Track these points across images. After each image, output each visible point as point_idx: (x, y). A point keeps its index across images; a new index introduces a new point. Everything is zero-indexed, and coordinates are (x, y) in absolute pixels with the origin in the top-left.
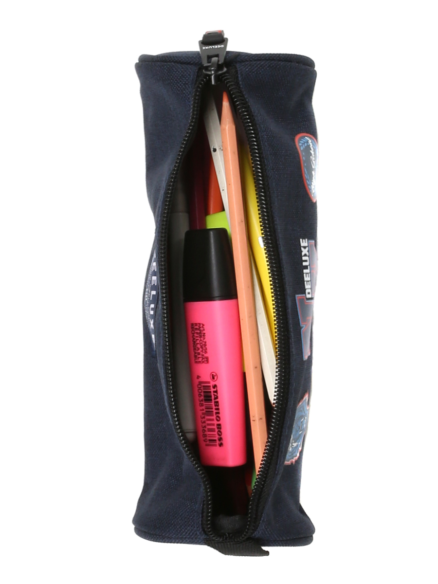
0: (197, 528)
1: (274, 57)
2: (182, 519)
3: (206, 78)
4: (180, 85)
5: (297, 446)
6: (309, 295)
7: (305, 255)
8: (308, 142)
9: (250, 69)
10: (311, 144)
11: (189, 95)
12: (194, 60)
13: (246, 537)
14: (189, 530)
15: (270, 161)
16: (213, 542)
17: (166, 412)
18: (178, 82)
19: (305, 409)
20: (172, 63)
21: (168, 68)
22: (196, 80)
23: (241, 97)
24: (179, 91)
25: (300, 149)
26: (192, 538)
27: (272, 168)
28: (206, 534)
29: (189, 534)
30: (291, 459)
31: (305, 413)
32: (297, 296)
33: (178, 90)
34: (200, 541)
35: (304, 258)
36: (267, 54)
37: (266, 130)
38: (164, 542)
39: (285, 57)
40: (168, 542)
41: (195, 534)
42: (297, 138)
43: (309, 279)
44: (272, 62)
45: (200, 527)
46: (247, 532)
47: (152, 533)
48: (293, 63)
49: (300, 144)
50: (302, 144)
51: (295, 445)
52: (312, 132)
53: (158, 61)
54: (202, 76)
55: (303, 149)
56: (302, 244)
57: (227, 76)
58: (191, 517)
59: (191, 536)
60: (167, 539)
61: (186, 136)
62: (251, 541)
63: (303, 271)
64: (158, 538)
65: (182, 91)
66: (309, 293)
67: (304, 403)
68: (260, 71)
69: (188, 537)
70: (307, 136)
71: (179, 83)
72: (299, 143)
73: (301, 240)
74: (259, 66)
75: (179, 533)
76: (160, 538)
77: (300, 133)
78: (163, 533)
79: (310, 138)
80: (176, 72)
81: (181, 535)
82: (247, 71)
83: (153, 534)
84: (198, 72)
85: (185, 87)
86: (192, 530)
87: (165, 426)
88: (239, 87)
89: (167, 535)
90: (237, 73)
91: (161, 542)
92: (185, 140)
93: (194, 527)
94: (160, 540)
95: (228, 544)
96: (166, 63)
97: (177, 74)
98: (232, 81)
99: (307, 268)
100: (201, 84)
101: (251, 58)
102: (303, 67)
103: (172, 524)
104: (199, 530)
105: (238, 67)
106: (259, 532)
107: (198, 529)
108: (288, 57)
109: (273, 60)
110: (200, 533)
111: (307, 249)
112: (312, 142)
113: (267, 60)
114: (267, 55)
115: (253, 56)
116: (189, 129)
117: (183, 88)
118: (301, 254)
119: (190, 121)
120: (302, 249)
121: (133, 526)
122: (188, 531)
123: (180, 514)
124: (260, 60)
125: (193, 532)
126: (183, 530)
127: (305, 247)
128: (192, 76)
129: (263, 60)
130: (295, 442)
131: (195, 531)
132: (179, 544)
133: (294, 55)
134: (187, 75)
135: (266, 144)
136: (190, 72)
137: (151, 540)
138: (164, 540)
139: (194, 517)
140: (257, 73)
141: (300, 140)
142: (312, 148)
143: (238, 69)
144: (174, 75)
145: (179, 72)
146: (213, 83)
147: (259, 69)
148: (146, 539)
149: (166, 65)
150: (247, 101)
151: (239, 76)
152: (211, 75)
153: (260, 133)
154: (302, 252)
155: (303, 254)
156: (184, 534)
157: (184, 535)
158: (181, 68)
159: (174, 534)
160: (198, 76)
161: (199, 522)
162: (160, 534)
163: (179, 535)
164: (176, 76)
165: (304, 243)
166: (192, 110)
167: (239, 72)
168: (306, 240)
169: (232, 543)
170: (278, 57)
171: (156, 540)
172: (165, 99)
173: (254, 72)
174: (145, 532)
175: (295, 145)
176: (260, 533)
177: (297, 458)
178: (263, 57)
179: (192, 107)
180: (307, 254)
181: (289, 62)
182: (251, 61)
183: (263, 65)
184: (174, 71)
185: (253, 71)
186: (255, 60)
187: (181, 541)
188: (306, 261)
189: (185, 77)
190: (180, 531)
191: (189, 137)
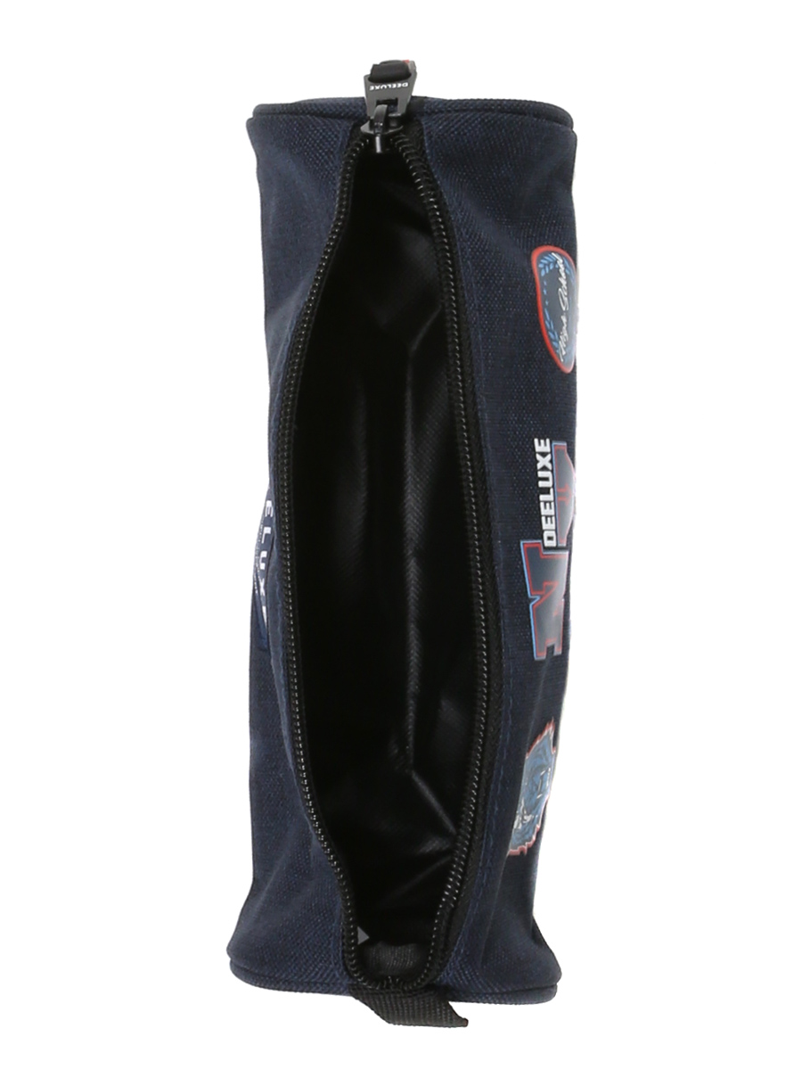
0: (335, 964)
1: (493, 105)
2: (308, 947)
3: (365, 142)
4: (320, 154)
5: (533, 820)
6: (550, 542)
7: (545, 468)
8: (556, 262)
9: (446, 126)
10: (561, 266)
11: (334, 172)
12: (347, 110)
13: (424, 984)
14: (322, 967)
15: (475, 296)
16: (364, 992)
17: (284, 750)
18: (316, 149)
19: (548, 753)
20: (308, 116)
21: (300, 125)
22: (348, 145)
23: (428, 176)
24: (318, 165)
25: (540, 274)
26: (328, 985)
27: (477, 307)
28: (351, 977)
29: (322, 975)
30: (520, 844)
31: (547, 760)
32: (522, 542)
33: (315, 163)
34: (342, 989)
35: (541, 474)
36: (478, 100)
37: (470, 237)
38: (279, 989)
39: (512, 105)
40: (284, 990)
41: (331, 975)
42: (535, 255)
43: (552, 512)
44: (487, 114)
45: (341, 963)
46: (426, 975)
47: (257, 971)
48: (526, 117)
49: (541, 266)
50: (545, 265)
51: (528, 818)
52: (567, 243)
53: (284, 113)
54: (358, 138)
55: (546, 274)
56: (538, 449)
57: (403, 138)
58: (325, 945)
59: (326, 979)
60: (284, 983)
61: (328, 246)
62: (432, 993)
63: (538, 496)
64: (267, 981)
65: (322, 164)
66: (550, 538)
67: (546, 741)
68: (466, 131)
69: (321, 980)
70: (555, 253)
71: (317, 151)
72: (539, 262)
73: (536, 441)
74: (462, 121)
75: (304, 973)
76: (272, 982)
77: (542, 245)
78: (275, 973)
79: (561, 255)
80: (313, 131)
81: (307, 977)
82: (440, 130)
83: (258, 975)
84: (352, 132)
85: (329, 157)
86: (327, 969)
87: (281, 775)
88: (426, 159)
89: (284, 976)
90: (422, 134)
91: (273, 989)
92: (326, 253)
93: (331, 963)
94: (270, 985)
95: (392, 996)
96: (296, 117)
97: (315, 135)
98: (413, 147)
99: (548, 493)
100: (355, 151)
101: (450, 107)
102: (547, 124)
103: (292, 957)
104: (339, 969)
105: (423, 123)
106: (448, 974)
107: (338, 966)
108: (518, 105)
109: (490, 110)
110: (341, 974)
111: (549, 457)
112: (563, 263)
113: (479, 111)
114: (478, 103)
115: (453, 104)
116: (333, 233)
117: (325, 161)
118: (536, 467)
119: (334, 219)
120: (538, 457)
121: (228, 959)
122: (319, 969)
123: (306, 939)
124: (465, 110)
125: (328, 971)
126: (311, 968)
127: (544, 455)
128: (341, 139)
129: (472, 111)
130: (528, 814)
131: (332, 970)
132: (304, 994)
133: (531, 102)
134: (333, 136)
135: (469, 262)
136: (339, 132)
137: (255, 985)
138: (278, 986)
139: (329, 943)
140: (459, 134)
141: (541, 257)
142: (563, 274)
143: (424, 127)
144: (310, 136)
145: (318, 131)
146: (378, 149)
147: (462, 127)
148: (247, 982)
149: (296, 119)
150: (438, 185)
151: (425, 138)
152: (375, 136)
153: (458, 244)
154: (537, 462)
155: (539, 466)
156: (313, 974)
157: (313, 978)
158: (322, 124)
159: (295, 975)
160: (351, 139)
161: (338, 955)
162: (271, 975)
163: (304, 976)
164: (313, 139)
165: (541, 446)
166: (338, 199)
167: (425, 133)
168: (548, 441)
169: (398, 995)
170: (499, 105)
171: (265, 984)
172: (294, 182)
173: (453, 132)
174: (246, 971)
175: (530, 266)
176: (450, 975)
177: (531, 843)
178: (472, 105)
179: (338, 192)
180: (549, 466)
181: (520, 114)
182: (449, 112)
183: (470, 119)
184: (310, 130)
185: (453, 129)
186: (457, 111)
187: (308, 988)
188: (546, 479)
189: (330, 139)
190: (306, 970)
191: (333, 247)
